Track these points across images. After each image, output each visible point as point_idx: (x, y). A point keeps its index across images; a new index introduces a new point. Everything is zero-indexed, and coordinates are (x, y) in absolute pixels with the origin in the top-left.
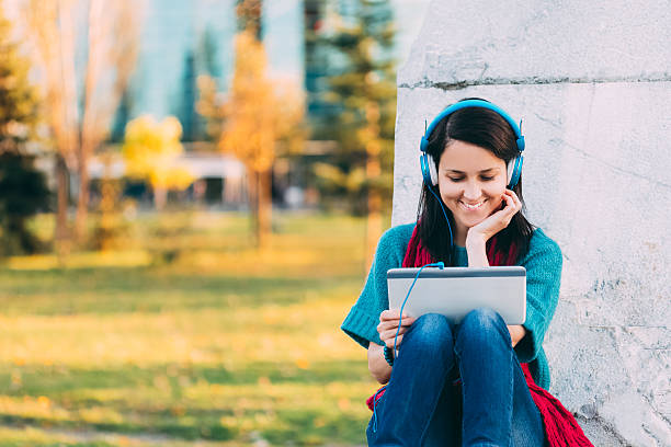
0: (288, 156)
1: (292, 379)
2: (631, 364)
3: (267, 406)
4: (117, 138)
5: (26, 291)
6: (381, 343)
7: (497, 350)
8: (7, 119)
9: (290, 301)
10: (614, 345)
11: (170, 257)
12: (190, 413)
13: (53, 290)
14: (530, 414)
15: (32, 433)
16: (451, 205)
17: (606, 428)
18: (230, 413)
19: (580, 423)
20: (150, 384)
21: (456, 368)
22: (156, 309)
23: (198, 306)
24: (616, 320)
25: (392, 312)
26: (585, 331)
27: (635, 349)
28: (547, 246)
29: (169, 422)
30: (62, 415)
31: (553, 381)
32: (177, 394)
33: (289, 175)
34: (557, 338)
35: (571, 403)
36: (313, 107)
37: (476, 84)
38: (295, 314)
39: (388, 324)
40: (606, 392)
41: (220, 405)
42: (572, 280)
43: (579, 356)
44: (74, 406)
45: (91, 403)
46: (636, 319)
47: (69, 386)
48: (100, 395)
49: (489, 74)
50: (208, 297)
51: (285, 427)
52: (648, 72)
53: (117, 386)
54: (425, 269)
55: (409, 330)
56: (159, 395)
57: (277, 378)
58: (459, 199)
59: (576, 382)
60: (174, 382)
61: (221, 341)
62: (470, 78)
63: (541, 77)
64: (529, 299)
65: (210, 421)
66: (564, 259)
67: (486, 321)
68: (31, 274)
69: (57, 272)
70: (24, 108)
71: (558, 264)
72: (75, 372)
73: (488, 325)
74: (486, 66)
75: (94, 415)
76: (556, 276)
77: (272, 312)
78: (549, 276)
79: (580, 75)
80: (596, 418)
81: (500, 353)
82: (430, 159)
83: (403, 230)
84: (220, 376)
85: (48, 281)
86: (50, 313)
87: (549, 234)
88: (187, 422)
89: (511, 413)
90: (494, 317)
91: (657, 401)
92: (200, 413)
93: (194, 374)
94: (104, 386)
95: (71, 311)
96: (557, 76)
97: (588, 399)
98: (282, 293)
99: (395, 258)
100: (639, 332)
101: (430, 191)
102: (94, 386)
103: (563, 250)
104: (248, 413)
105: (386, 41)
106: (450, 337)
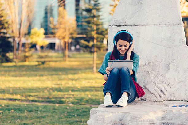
0: (72, 38)
1: (77, 91)
2: (152, 78)
3: (72, 96)
4: (29, 33)
5: (8, 71)
6: (106, 74)
7: (127, 74)
8: (2, 28)
9: (75, 74)
10: (149, 74)
11: (43, 63)
12: (53, 98)
13: (15, 71)
14: (133, 86)
15: (17, 102)
16: (119, 50)
17: (147, 90)
18: (63, 98)
19: (143, 89)
20: (43, 92)
21: (120, 78)
22: (42, 75)
23: (52, 75)
24: (149, 70)
25: (108, 68)
26: (144, 72)
27: (153, 75)
28: (137, 56)
29: (49, 100)
30: (23, 98)
31: (138, 81)
32: (50, 94)
33: (71, 43)
34: (138, 73)
35: (141, 85)
36: (78, 26)
37: (124, 25)
38: (76, 76)
39: (108, 70)
40: (147, 83)
41: (60, 96)
42: (141, 62)
43: (142, 76)
44: (26, 96)
45: (30, 96)
46: (153, 70)
47: (24, 92)
48: (32, 94)
49: (126, 24)
50: (54, 73)
51: (77, 101)
52: (156, 23)
53: (35, 92)
54: (115, 60)
55: (111, 71)
56: (46, 94)
57: (73, 91)
58: (120, 49)
59: (142, 81)
60: (49, 91)
61: (59, 82)
62: (122, 24)
63: (136, 24)
64: (133, 66)
65: (59, 99)
66: (140, 59)
67: (125, 69)
68: (9, 67)
69: (15, 66)
70: (6, 25)
71: (139, 60)
72: (24, 89)
73: (126, 70)
74: (126, 22)
75: (31, 98)
76: (138, 62)
77: (70, 76)
78: (137, 62)
79: (143, 24)
80: (145, 88)
81: (128, 75)
82: (115, 41)
83: (110, 53)
84: (60, 90)
85: (13, 69)
86: (16, 76)
87: (137, 54)
88: (53, 100)
89: (130, 85)
90: (127, 68)
91: (157, 85)
92: (56, 98)
93: (53, 89)
94: (33, 92)
95: (20, 76)
96: (139, 24)
97: (144, 84)
98: (72, 72)
99: (108, 58)
100: (153, 72)
101: (115, 47)
102: (30, 92)
103: (140, 57)
104: (67, 98)
105: (98, 10)
106: (119, 72)
